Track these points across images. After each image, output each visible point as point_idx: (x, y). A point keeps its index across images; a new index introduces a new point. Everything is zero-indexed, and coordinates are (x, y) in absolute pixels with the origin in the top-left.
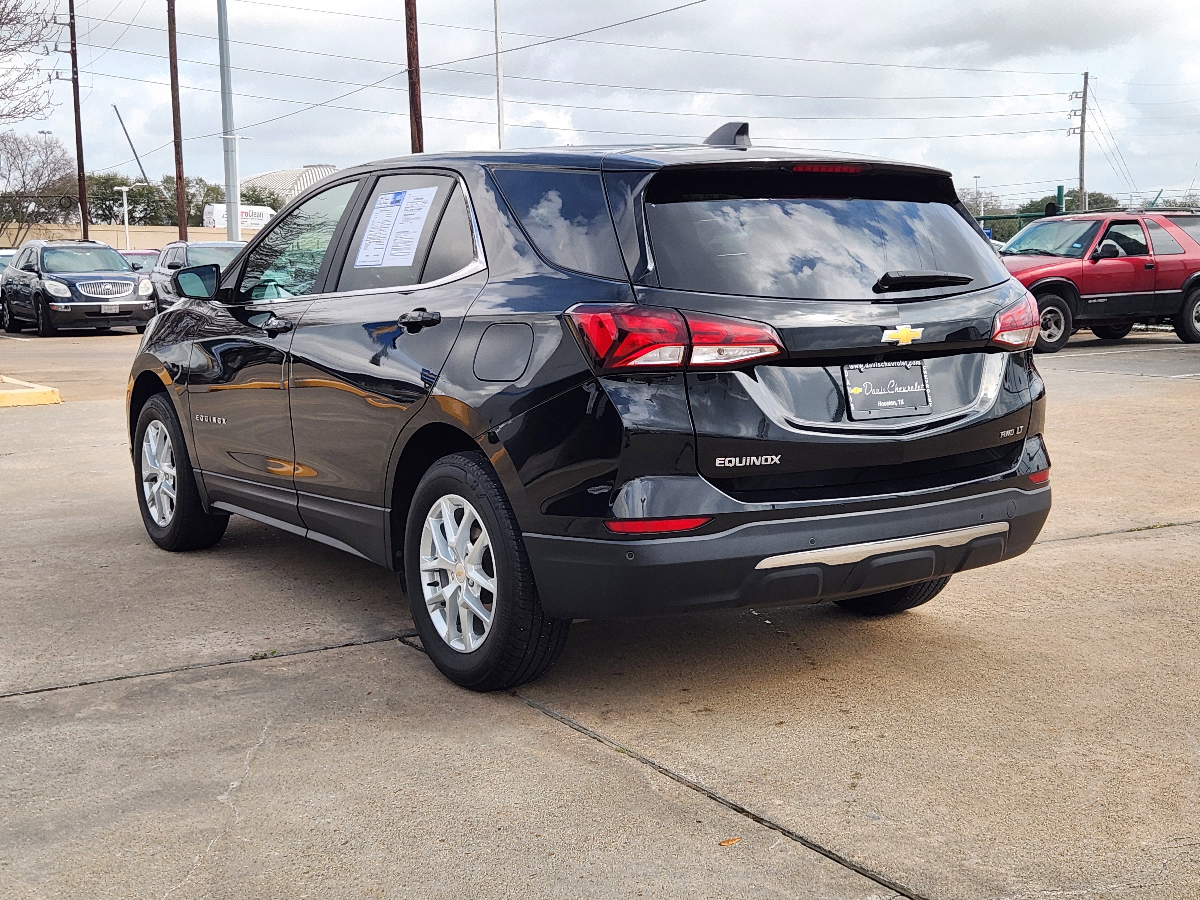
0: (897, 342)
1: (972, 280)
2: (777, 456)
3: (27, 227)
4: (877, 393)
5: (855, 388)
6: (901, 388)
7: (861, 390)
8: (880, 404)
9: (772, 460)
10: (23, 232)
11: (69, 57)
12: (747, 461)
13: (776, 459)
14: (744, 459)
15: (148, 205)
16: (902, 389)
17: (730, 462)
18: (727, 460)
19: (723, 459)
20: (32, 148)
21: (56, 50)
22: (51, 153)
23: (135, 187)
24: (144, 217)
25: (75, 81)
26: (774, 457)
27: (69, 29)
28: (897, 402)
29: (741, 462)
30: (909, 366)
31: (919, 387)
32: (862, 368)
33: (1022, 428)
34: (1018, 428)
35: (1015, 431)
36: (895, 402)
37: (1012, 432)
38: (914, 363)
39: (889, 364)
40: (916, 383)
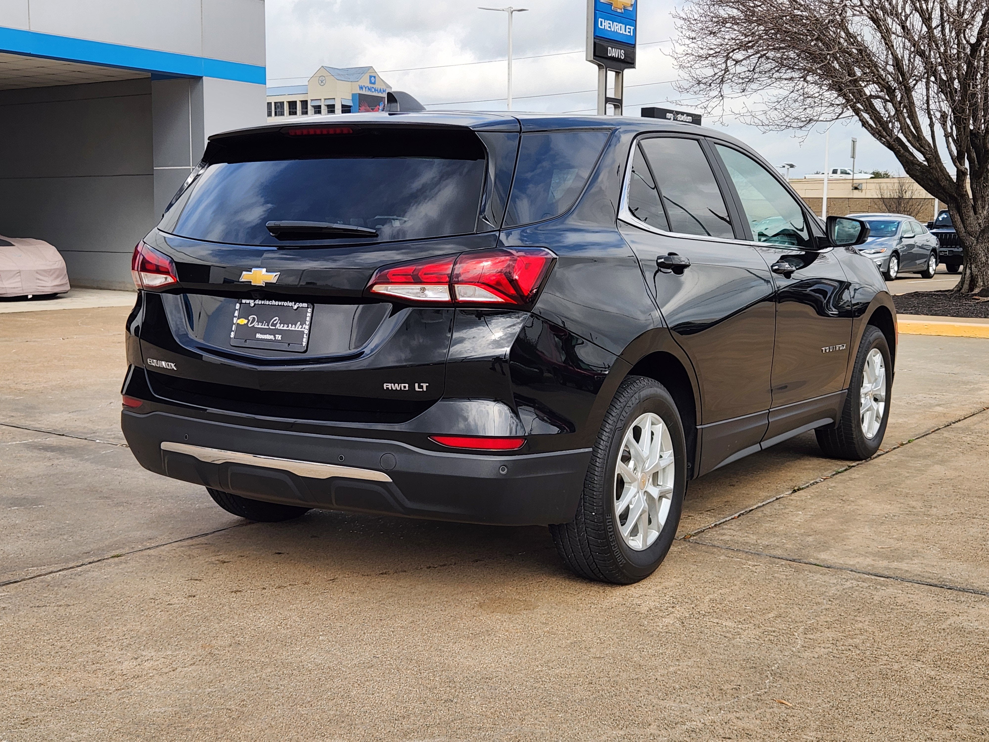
4: (260, 326)
5: (241, 319)
6: (282, 325)
7: (245, 321)
8: (259, 336)
9: (171, 365)
12: (160, 364)
14: (158, 362)
16: (283, 327)
17: (153, 362)
18: (152, 360)
28: (275, 337)
29: (157, 364)
30: (295, 307)
31: (301, 326)
32: (252, 303)
33: (425, 385)
34: (416, 385)
35: (412, 387)
36: (273, 336)
37: (405, 387)
38: (301, 305)
39: (277, 303)
40: (299, 323)
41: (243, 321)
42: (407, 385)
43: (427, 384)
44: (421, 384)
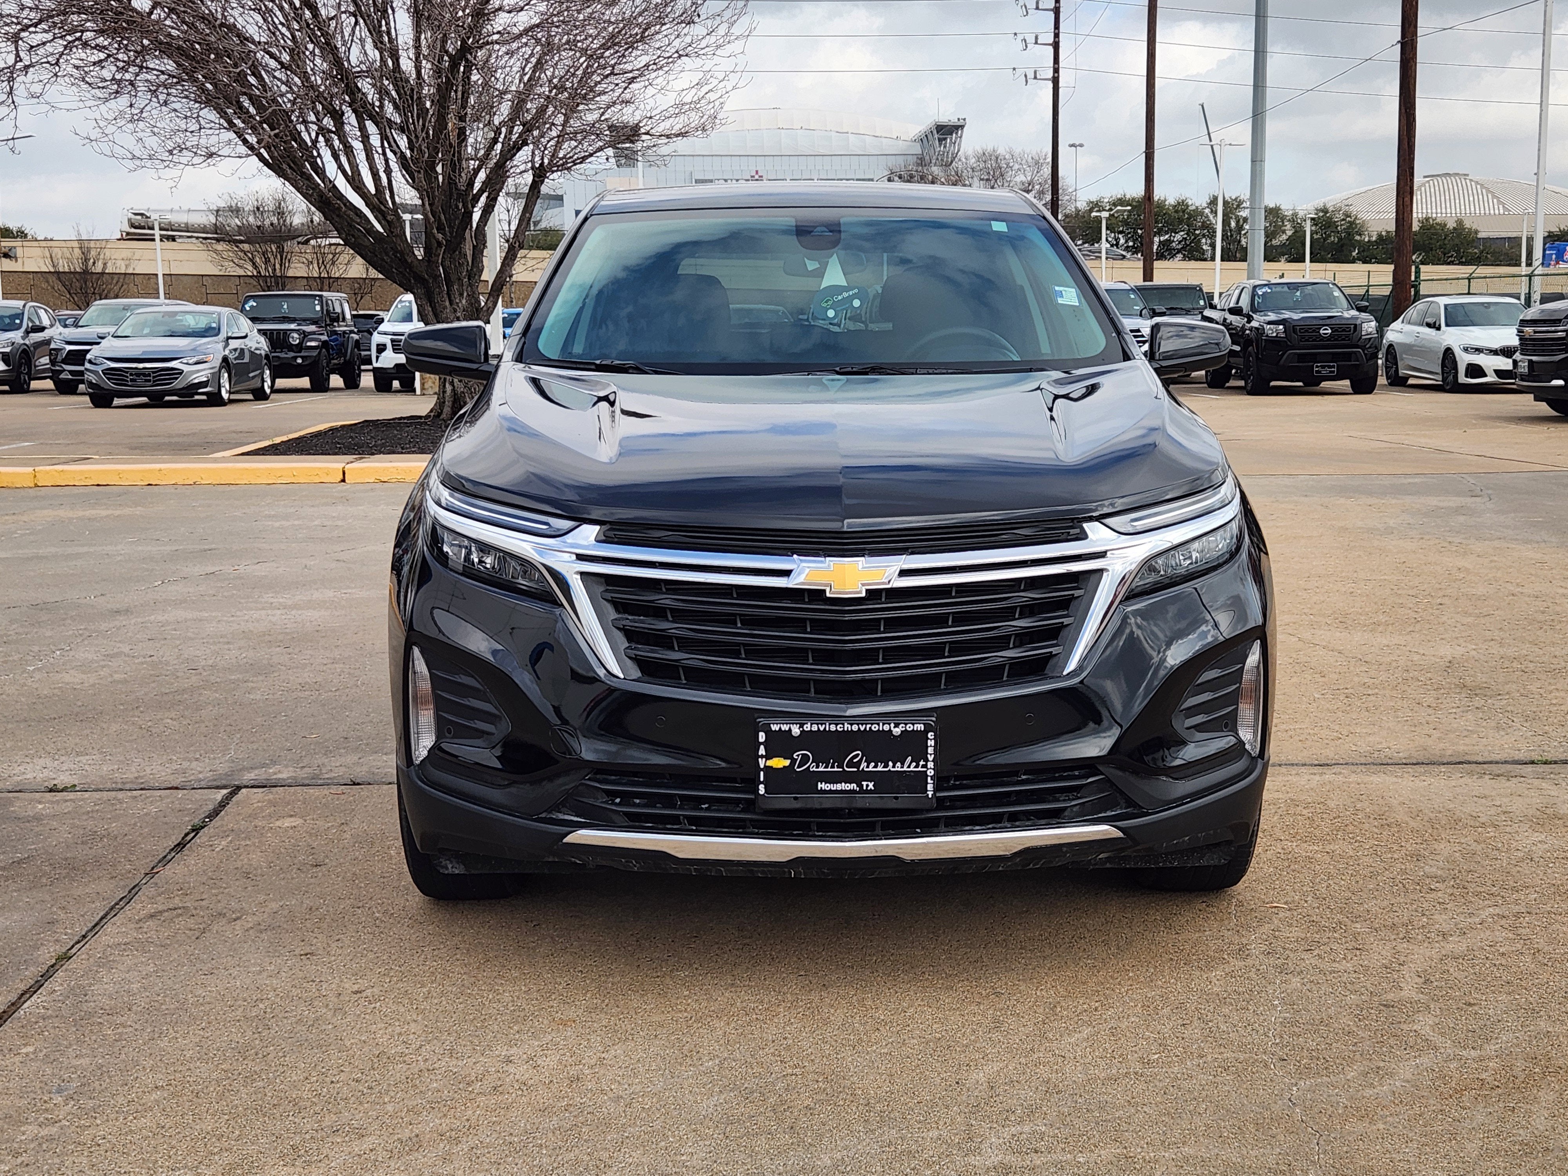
11: (1051, 50)
15: (1188, 234)
20: (1016, 167)
21: (1036, 43)
22: (1037, 172)
23: (1119, 212)
25: (1055, 81)
27: (1053, 16)
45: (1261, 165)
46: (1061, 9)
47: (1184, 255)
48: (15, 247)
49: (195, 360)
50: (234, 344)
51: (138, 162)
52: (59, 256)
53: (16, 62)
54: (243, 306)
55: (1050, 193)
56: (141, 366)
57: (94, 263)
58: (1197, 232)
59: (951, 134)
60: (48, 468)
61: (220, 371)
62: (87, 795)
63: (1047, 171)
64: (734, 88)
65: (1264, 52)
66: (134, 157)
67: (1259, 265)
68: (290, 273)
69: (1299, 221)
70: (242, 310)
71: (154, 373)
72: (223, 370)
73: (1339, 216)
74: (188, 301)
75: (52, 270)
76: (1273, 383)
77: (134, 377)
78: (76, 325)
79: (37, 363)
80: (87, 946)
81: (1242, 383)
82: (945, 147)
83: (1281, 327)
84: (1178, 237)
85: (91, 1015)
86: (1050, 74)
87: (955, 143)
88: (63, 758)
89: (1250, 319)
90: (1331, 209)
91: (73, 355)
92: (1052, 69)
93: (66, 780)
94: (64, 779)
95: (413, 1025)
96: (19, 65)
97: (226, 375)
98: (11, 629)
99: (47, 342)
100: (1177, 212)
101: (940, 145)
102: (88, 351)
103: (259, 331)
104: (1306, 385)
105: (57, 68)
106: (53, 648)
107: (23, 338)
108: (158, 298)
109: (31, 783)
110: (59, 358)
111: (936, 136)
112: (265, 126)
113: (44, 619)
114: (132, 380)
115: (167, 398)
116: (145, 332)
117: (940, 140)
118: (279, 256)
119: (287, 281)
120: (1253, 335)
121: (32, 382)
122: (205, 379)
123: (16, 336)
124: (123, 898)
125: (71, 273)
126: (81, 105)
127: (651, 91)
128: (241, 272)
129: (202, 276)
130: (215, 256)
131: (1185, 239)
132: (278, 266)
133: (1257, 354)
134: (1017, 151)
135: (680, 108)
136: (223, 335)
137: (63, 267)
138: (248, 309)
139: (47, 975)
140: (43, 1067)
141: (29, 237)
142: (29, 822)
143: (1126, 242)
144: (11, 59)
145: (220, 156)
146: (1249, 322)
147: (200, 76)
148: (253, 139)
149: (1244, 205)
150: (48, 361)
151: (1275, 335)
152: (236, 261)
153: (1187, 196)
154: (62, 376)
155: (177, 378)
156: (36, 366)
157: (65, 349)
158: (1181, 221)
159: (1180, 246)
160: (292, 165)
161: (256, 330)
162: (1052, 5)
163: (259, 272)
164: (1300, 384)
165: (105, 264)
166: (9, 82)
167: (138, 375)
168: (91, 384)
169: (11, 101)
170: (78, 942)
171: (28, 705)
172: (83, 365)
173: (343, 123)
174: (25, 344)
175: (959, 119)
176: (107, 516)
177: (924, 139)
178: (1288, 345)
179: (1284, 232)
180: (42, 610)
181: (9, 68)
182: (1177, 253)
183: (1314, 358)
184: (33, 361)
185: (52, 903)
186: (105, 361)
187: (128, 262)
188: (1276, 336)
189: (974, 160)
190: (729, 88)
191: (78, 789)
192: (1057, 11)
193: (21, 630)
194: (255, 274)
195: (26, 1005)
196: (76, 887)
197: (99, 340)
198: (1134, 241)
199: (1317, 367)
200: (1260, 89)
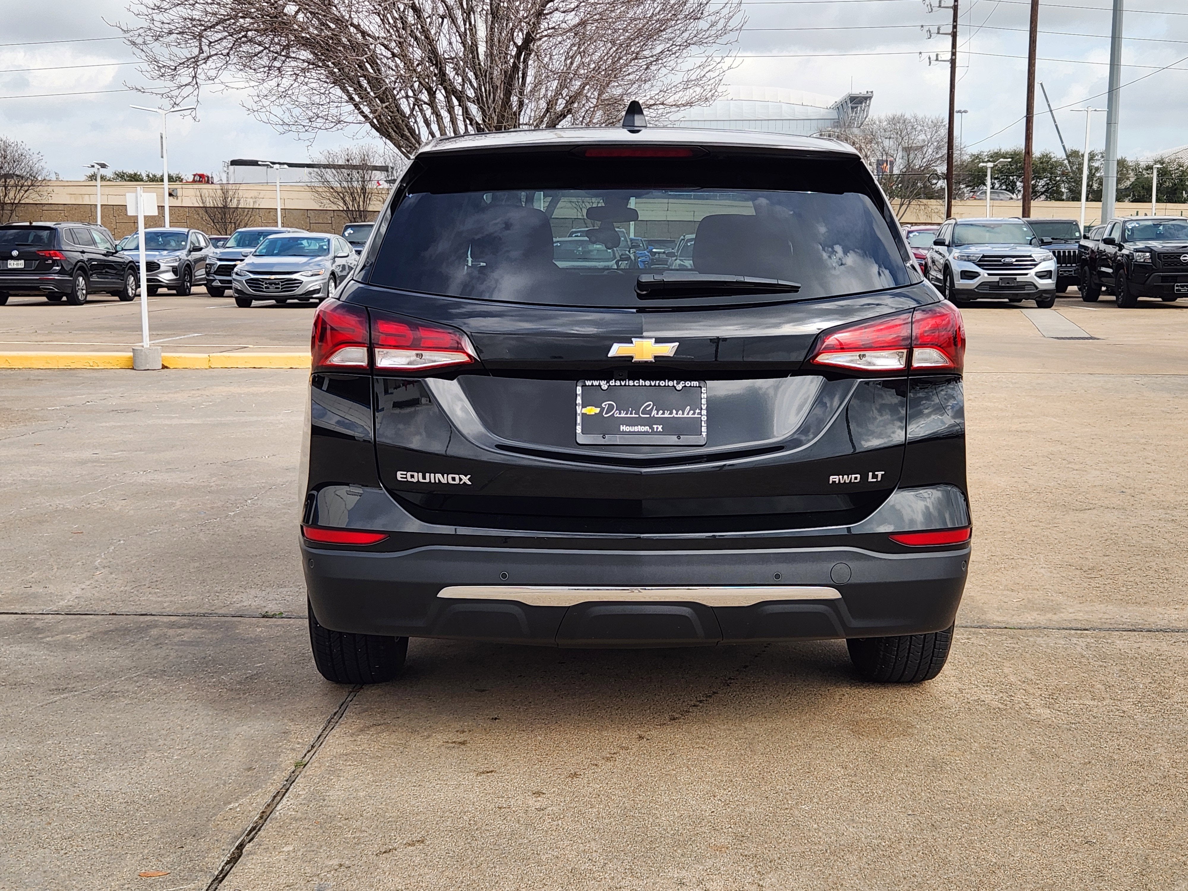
0: (632, 357)
1: (799, 287)
2: (466, 476)
3: (908, 203)
4: (623, 415)
5: (589, 408)
6: (661, 412)
7: (598, 410)
8: (623, 428)
9: (461, 479)
10: (904, 207)
11: (950, 38)
12: (431, 478)
13: (465, 479)
14: (427, 475)
15: (1050, 180)
16: (663, 413)
17: (412, 476)
18: (409, 474)
19: (405, 473)
20: (919, 128)
21: (938, 33)
22: (936, 132)
23: (999, 163)
24: (1045, 191)
25: (953, 62)
26: (462, 477)
27: (952, 12)
28: (652, 429)
29: (424, 478)
30: (679, 387)
31: (692, 412)
32: (604, 385)
33: (880, 474)
34: (870, 474)
35: (864, 477)
36: (648, 427)
37: (856, 478)
38: (688, 384)
39: (647, 383)
40: (689, 407)
41: (592, 410)
42: (858, 476)
43: (883, 473)
44: (876, 473)
45: (1115, 128)
46: (959, 7)
47: (1047, 196)
48: (176, 189)
49: (310, 273)
50: (339, 261)
51: (286, 127)
52: (207, 195)
53: (200, 53)
54: (343, 233)
55: (946, 148)
56: (273, 277)
57: (231, 200)
58: (1058, 178)
59: (861, 103)
60: (219, 354)
61: (329, 281)
62: (292, 621)
63: (944, 132)
64: (730, 68)
65: (1120, 38)
66: (284, 123)
67: (1112, 205)
68: (370, 208)
69: (1141, 170)
70: (343, 235)
71: (282, 282)
72: (331, 281)
73: (1173, 167)
74: (303, 229)
75: (202, 205)
76: (1140, 299)
77: (268, 285)
78: (224, 246)
79: (196, 274)
80: (316, 754)
81: (1114, 298)
82: (856, 113)
83: (1148, 254)
84: (1042, 182)
85: (332, 818)
86: (948, 56)
87: (864, 110)
88: (268, 590)
89: (1121, 248)
90: (1167, 160)
91: (223, 268)
92: (950, 53)
93: (274, 608)
94: (272, 607)
95: (593, 843)
96: (202, 56)
97: (333, 284)
98: (212, 481)
99: (203, 259)
100: (1041, 163)
101: (853, 112)
102: (235, 265)
103: (356, 251)
104: (1164, 300)
105: (228, 58)
106: (246, 498)
107: (187, 256)
108: (277, 226)
109: (247, 610)
110: (212, 271)
111: (850, 105)
112: (377, 99)
113: (234, 473)
114: (266, 288)
115: (289, 301)
116: (275, 252)
117: (852, 108)
118: (362, 196)
119: (368, 214)
120: (1124, 260)
121: (192, 288)
122: (319, 287)
123: (182, 254)
124: (335, 714)
125: (214, 207)
126: (247, 85)
127: (664, 71)
128: (335, 207)
129: (307, 210)
130: (316, 195)
131: (1048, 184)
132: (361, 203)
133: (1127, 275)
134: (920, 116)
135: (687, 84)
136: (332, 255)
137: (209, 203)
138: (347, 235)
139: (291, 781)
140: (304, 866)
141: (184, 181)
142: (252, 643)
143: (1000, 186)
144: (196, 51)
145: (345, 122)
146: (1120, 250)
147: (330, 63)
148: (366, 110)
149: (1097, 157)
150: (204, 273)
151: (1142, 260)
152: (331, 199)
153: (1051, 150)
154: (214, 284)
155: (298, 287)
156: (195, 276)
157: (216, 264)
158: (1044, 170)
159: (1044, 189)
160: (395, 129)
161: (354, 252)
162: (951, 3)
163: (348, 208)
164: (1160, 299)
165: (239, 201)
166: (194, 68)
167: (271, 284)
168: (237, 291)
169: (194, 82)
170: (309, 751)
171: (234, 543)
172: (230, 275)
173: (435, 98)
174: (188, 260)
175: (867, 92)
176: (266, 393)
177: (840, 107)
178: (1154, 269)
179: (1128, 179)
180: (232, 466)
181: (194, 58)
182: (1042, 194)
183: (1175, 279)
184: (193, 272)
185: (283, 715)
186: (248, 273)
187: (254, 200)
188: (1144, 262)
189: (885, 123)
190: (725, 68)
191: (284, 616)
192: (955, 8)
193: (219, 482)
194: (345, 209)
195: (279, 807)
196: (299, 702)
197: (243, 258)
198: (1006, 185)
199: (1177, 286)
200: (1116, 66)
